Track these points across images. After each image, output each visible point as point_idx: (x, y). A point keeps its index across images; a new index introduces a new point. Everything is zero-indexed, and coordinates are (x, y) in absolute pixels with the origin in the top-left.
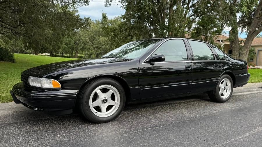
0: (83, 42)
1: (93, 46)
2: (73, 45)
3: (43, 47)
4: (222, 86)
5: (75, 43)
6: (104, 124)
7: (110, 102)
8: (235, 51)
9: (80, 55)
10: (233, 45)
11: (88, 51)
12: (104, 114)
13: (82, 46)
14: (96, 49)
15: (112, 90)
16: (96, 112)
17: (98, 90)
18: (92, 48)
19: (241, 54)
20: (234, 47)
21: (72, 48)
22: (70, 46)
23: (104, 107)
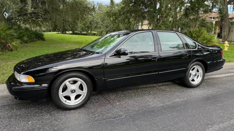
0: (96, 22)
1: (103, 25)
2: (89, 25)
3: (64, 29)
4: (193, 72)
5: (90, 23)
6: (72, 111)
7: (79, 92)
8: (224, 28)
9: (94, 32)
10: (223, 23)
11: (100, 29)
12: (73, 102)
13: (95, 25)
14: (105, 28)
15: (80, 81)
16: (66, 101)
17: (67, 82)
18: (102, 27)
19: (231, 31)
20: (224, 24)
21: (88, 27)
22: (87, 25)
23: (73, 96)
